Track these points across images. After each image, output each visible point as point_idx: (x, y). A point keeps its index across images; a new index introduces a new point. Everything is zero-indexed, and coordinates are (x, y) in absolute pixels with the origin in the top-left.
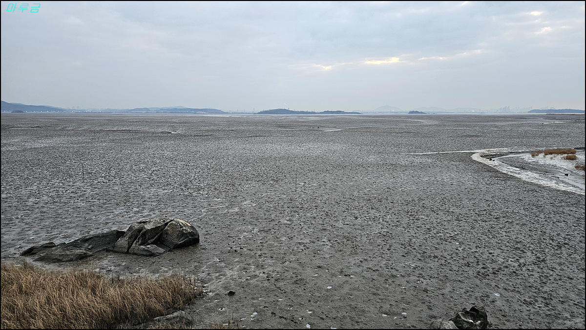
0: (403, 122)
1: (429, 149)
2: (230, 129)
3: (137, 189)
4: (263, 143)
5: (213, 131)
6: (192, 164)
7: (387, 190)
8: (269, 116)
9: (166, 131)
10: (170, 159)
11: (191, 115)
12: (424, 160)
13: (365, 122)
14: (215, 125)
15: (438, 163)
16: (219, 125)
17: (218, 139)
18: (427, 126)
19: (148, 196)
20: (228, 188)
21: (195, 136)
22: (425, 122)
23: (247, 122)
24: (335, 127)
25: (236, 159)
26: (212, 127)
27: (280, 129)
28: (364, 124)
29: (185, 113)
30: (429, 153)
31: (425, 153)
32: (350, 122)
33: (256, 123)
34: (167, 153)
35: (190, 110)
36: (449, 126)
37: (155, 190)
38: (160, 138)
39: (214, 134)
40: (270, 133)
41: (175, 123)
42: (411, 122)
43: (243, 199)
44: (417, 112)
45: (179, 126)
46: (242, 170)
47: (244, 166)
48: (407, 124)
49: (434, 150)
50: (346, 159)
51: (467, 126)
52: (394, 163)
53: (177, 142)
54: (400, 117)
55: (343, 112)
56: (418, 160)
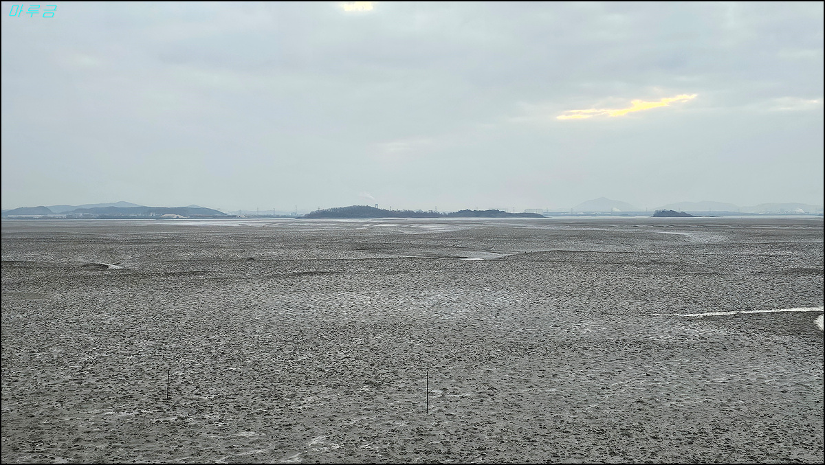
0: (642, 236)
1: (716, 305)
2: (247, 254)
3: (53, 409)
4: (329, 289)
5: (207, 261)
6: (174, 345)
7: (637, 406)
8: (332, 224)
9: (96, 262)
10: (120, 332)
11: (149, 223)
12: (709, 331)
13: (557, 237)
14: (210, 247)
15: (743, 338)
16: (219, 247)
17: (222, 281)
18: (700, 246)
19: (82, 426)
20: (267, 404)
21: (167, 275)
22: (695, 237)
23: (284, 240)
24: (488, 250)
25: (273, 330)
26: (204, 253)
27: (362, 255)
28: (554, 242)
29: (134, 217)
30: (717, 314)
31: (708, 314)
32: (521, 237)
33: (305, 241)
34: (110, 319)
35: (146, 212)
36: (751, 246)
37: (96, 411)
38: (86, 280)
39: (210, 268)
40: (342, 267)
41: (113, 242)
42: (663, 238)
43: (307, 433)
44: (672, 213)
45: (126, 250)
46: (292, 359)
47: (296, 349)
48: (655, 242)
49: (728, 306)
50: (529, 330)
51: (791, 247)
52: (641, 339)
53: (128, 291)
54: (635, 224)
55: (503, 214)
56: (695, 332)
